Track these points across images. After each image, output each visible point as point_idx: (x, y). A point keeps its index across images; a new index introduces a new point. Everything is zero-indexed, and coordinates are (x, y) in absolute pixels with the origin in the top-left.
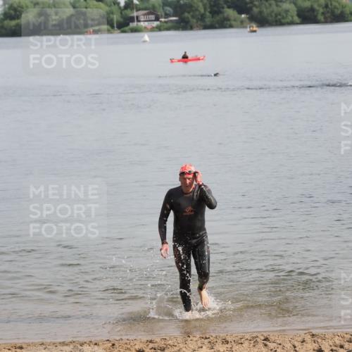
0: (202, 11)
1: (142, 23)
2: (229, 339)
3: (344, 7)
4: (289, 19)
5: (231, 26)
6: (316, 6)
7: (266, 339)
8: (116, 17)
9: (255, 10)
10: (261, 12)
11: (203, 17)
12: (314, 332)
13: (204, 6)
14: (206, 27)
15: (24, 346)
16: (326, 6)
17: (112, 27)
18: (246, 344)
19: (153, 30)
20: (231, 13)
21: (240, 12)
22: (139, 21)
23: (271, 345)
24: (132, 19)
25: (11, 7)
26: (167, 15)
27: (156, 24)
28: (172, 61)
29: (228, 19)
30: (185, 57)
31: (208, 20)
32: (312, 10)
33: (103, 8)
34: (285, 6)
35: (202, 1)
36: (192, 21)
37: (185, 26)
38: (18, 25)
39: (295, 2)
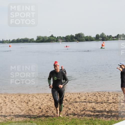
0: (69, 39)
1: (60, 41)
2: (73, 93)
3: (93, 39)
4: (84, 40)
5: (74, 41)
7: (80, 93)
8: (55, 40)
10: (79, 39)
11: (70, 40)
12: (88, 92)
13: (70, 38)
15: (39, 94)
16: (90, 39)
17: (55, 41)
18: (76, 94)
19: (61, 42)
20: (74, 39)
21: (76, 39)
22: (59, 40)
24: (58, 40)
25: (38, 38)
26: (64, 40)
27: (62, 41)
28: (65, 47)
29: (74, 40)
30: (67, 46)
31: (71, 40)
32: (88, 39)
33: (53, 38)
34: (83, 38)
35: (69, 37)
36: (68, 41)
37: (67, 41)
38: (39, 41)
39: (85, 38)
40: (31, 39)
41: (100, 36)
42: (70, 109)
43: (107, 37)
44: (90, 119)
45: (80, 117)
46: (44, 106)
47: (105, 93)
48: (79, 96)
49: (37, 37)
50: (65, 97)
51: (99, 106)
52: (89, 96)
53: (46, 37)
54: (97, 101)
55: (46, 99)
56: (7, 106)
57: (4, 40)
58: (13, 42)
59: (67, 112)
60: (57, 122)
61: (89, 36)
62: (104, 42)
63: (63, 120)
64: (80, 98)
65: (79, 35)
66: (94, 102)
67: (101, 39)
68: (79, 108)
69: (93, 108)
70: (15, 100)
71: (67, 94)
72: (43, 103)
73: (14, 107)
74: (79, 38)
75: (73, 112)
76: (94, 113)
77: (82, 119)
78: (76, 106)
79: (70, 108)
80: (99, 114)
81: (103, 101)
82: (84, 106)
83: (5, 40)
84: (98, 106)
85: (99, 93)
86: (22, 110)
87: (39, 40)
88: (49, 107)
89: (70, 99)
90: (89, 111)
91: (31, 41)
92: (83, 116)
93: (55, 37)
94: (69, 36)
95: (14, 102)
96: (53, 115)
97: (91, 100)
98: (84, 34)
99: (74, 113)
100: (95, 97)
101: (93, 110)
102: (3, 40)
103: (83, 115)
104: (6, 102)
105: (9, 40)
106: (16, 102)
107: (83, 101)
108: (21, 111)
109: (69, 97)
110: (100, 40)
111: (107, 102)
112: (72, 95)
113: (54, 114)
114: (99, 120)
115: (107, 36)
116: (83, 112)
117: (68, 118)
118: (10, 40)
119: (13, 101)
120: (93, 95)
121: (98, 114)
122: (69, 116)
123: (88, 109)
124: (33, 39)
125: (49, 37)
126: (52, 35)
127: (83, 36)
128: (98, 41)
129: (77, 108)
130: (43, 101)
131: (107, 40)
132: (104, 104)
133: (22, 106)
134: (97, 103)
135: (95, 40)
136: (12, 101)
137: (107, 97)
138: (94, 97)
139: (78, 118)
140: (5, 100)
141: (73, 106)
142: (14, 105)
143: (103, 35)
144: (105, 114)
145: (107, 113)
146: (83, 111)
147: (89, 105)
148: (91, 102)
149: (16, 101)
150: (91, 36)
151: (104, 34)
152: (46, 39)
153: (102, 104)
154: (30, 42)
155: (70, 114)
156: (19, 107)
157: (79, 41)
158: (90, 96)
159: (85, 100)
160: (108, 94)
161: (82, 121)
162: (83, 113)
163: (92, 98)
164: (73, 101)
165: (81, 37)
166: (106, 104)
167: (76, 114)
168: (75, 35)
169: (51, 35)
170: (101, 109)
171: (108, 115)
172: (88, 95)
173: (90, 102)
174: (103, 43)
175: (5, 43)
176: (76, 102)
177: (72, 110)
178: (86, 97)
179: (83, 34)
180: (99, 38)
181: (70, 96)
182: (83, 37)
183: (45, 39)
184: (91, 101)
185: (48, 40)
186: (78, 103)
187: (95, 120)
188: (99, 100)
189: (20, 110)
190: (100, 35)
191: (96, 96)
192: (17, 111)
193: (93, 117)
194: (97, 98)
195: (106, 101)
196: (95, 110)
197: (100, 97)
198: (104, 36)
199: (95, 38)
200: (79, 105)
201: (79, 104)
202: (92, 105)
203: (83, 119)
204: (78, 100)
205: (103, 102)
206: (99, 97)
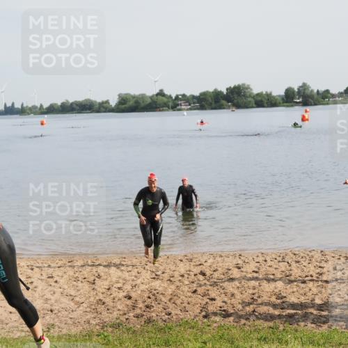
0: (210, 101)
1: (183, 107)
2: (223, 255)
3: (276, 100)
4: (251, 105)
5: (224, 108)
6: (263, 100)
7: (240, 255)
8: (171, 104)
9: (235, 101)
10: (238, 102)
11: (211, 104)
12: (263, 252)
13: (212, 99)
14: (212, 109)
16: (268, 100)
17: (169, 108)
18: (231, 257)
19: (188, 110)
20: (224, 102)
21: (229, 102)
22: (181, 105)
23: (242, 258)
25: (122, 99)
26: (194, 103)
27: (189, 107)
29: (223, 105)
30: (202, 122)
31: (213, 105)
32: (262, 101)
33: (165, 99)
34: (249, 99)
35: (210, 96)
36: (206, 106)
37: (202, 108)
38: (125, 107)
39: (253, 97)
40: (103, 103)
41: (296, 93)
42: (213, 299)
43: (316, 96)
44: (270, 327)
45: (243, 321)
46: (139, 292)
47: (313, 253)
48: (239, 262)
49: (119, 95)
50: (200, 265)
51: (295, 290)
52: (266, 261)
53: (143, 96)
54: (291, 275)
55: (145, 271)
56: (35, 291)
57: (25, 105)
58: (52, 110)
59: (204, 308)
60: (177, 336)
61: (264, 93)
62: (308, 108)
63: (195, 330)
64: (242, 269)
65: (236, 90)
66: (280, 279)
67: (301, 100)
68: (239, 297)
69: (279, 297)
70: (58, 276)
71: (205, 258)
72: (139, 282)
73: (54, 293)
74: (236, 98)
75: (221, 307)
76: (282, 309)
77: (247, 328)
78: (231, 289)
79: (213, 295)
80: (296, 314)
81: (307, 276)
82: (254, 291)
83: (30, 106)
84: (291, 290)
85: (295, 254)
86: (79, 304)
87: (123, 106)
88: (154, 295)
89: (214, 271)
90: (266, 305)
91: (103, 108)
92: (251, 319)
93: (170, 97)
94: (207, 92)
95: (56, 282)
96: (167, 317)
97: (273, 275)
98: (251, 87)
99: (224, 311)
100: (283, 266)
101: (279, 301)
102: (22, 105)
103: (250, 315)
104: (32, 280)
105: (39, 106)
106: (62, 281)
107: (249, 275)
108: (76, 306)
109: (210, 266)
110: (297, 102)
111: (318, 278)
112: (219, 259)
113: (170, 314)
114: (296, 331)
115: (318, 91)
116: (251, 306)
117: (209, 326)
118: (41, 106)
119: (52, 277)
120: (278, 258)
121: (292, 312)
122: (212, 319)
123: (265, 298)
124: (107, 102)
125: (153, 96)
126: (161, 91)
127: (248, 94)
128: (292, 106)
129: (233, 295)
130: (136, 277)
131: (315, 104)
132: (311, 284)
133: (78, 290)
134: (291, 282)
135: (283, 103)
136: (49, 277)
137: (318, 264)
138: (281, 264)
139: (235, 324)
140: (31, 275)
141: (222, 291)
142: (55, 290)
143: (305, 90)
144: (312, 313)
145: (318, 310)
146: (249, 304)
147: (268, 287)
148: (274, 280)
149: (62, 277)
150: (271, 94)
151: (309, 87)
152: (143, 102)
153: (303, 285)
154: (98, 111)
155: (215, 314)
156: (71, 295)
157: (238, 106)
158: (269, 263)
159: (256, 272)
160: (320, 255)
161: (247, 332)
162: (249, 309)
163: (276, 268)
164: (222, 276)
165: (244, 96)
166: (316, 284)
167: (232, 314)
168: (227, 89)
169: (157, 91)
170: (303, 299)
171: (320, 316)
172: (263, 259)
173: (269, 280)
174: (306, 111)
175: (29, 114)
176: (232, 280)
177: (219, 303)
178: (258, 264)
179: (249, 88)
180: (293, 98)
181: (213, 263)
182: (250, 96)
183: (141, 102)
184: (272, 277)
185: (150, 103)
186: (237, 283)
187: (284, 330)
188: (296, 272)
189: (73, 304)
190: (296, 90)
191: (288, 263)
192: (63, 306)
193: (277, 321)
194: (289, 268)
195: (315, 275)
196: (284, 302)
197: (297, 264)
198: (308, 92)
199: (283, 99)
200: (238, 287)
201: (238, 285)
202: (276, 288)
203: (249, 326)
204: (235, 273)
205: (307, 278)
206: (294, 264)
